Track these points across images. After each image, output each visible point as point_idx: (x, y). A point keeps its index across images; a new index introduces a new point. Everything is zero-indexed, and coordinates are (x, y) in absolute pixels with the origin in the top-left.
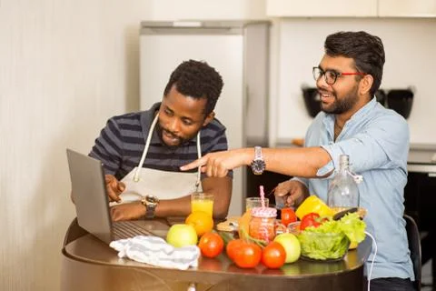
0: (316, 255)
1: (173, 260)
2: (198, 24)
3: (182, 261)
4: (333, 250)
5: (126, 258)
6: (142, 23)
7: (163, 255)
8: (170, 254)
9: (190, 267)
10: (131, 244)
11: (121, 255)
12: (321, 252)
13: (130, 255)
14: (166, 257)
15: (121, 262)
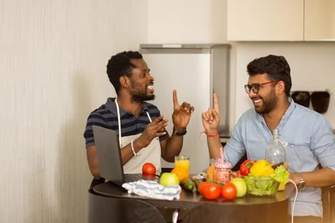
0: (256, 192)
1: (164, 194)
2: (180, 46)
3: (169, 194)
4: (267, 189)
5: (133, 194)
6: (141, 45)
7: (157, 191)
8: (162, 190)
9: (175, 199)
10: (136, 185)
11: (129, 192)
12: (259, 190)
13: (136, 192)
14: (159, 192)
15: (129, 196)
